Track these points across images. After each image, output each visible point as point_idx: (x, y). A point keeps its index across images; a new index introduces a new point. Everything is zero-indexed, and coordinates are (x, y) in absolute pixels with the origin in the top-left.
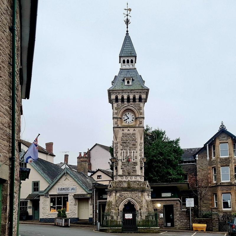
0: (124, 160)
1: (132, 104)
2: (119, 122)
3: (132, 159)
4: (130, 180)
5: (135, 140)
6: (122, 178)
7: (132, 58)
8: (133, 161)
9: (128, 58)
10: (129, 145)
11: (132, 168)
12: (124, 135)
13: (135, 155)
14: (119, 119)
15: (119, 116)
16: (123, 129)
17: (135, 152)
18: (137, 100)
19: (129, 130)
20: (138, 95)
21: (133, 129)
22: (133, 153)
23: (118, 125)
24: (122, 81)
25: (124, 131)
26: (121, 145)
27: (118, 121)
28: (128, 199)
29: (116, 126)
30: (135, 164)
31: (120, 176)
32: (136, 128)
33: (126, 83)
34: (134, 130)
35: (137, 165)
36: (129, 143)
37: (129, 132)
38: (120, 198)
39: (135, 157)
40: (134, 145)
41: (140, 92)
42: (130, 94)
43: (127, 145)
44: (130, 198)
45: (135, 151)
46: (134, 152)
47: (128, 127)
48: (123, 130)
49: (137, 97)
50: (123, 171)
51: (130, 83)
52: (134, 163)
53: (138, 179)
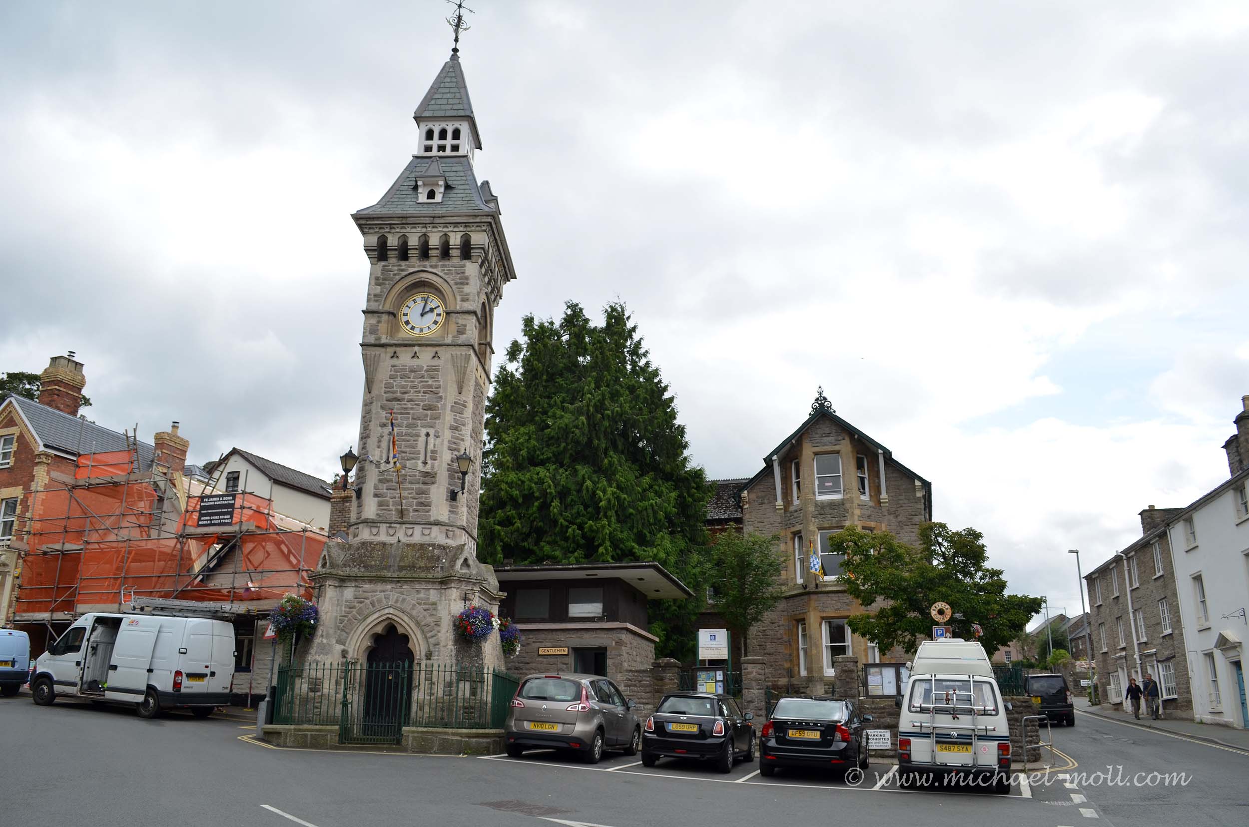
0: (388, 462)
1: (436, 267)
2: (383, 327)
3: (420, 462)
4: (404, 539)
5: (434, 392)
6: (375, 531)
7: (457, 125)
8: (420, 466)
9: (443, 125)
10: (412, 408)
11: (414, 495)
12: (399, 373)
13: (430, 447)
14: (385, 317)
15: (388, 307)
16: (395, 353)
17: (432, 435)
18: (455, 253)
19: (415, 356)
20: (459, 235)
21: (430, 351)
22: (423, 438)
23: (379, 339)
24: (411, 192)
25: (397, 357)
26: (382, 408)
27: (379, 322)
28: (386, 611)
29: (371, 340)
30: (429, 477)
31: (366, 522)
32: (443, 348)
33: (423, 198)
34: (436, 356)
35: (433, 483)
36: (410, 401)
37: (415, 362)
38: (354, 607)
39: (429, 454)
40: (429, 408)
41: (466, 225)
42: (429, 229)
43: (406, 409)
44: (391, 611)
45: (432, 432)
46: (428, 435)
47: (414, 345)
48: (394, 356)
49: (455, 240)
50: (380, 504)
51: (438, 198)
52: (426, 474)
53: (433, 535)
